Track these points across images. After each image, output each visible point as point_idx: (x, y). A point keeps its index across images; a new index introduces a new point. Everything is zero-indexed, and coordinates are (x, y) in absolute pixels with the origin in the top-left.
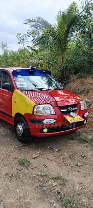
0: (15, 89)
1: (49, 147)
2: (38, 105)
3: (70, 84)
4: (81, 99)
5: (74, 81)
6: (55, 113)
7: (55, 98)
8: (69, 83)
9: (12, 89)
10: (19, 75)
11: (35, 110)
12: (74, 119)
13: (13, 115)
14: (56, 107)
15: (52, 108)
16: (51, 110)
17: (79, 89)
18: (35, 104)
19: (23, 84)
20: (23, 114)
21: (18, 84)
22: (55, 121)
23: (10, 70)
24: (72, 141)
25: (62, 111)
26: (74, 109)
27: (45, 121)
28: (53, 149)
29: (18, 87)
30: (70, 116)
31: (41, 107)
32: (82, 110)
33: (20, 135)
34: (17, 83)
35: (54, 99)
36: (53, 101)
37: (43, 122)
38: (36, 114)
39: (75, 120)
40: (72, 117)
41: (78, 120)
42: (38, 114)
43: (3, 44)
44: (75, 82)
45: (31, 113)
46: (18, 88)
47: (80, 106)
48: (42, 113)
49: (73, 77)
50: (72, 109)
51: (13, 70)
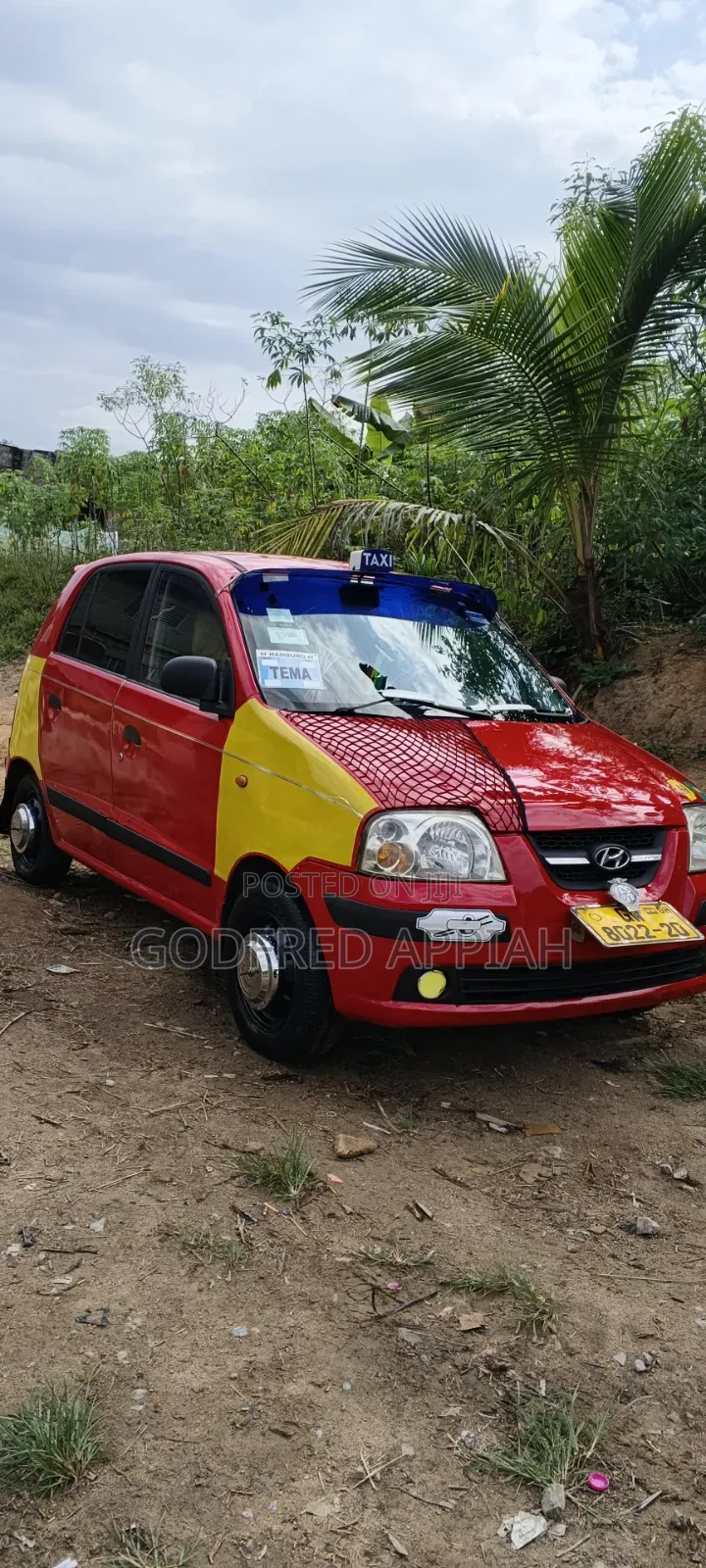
0: (245, 699)
1: (445, 1105)
2: (394, 809)
3: (625, 691)
4: (692, 797)
5: (657, 669)
6: (500, 876)
7: (510, 772)
8: (619, 683)
9: (226, 699)
10: (276, 604)
11: (373, 844)
12: (634, 923)
13: (223, 870)
14: (517, 832)
15: (485, 842)
16: (479, 850)
17: (688, 727)
18: (372, 804)
19: (303, 665)
20: (289, 862)
21: (265, 663)
22: (499, 926)
23: (222, 566)
24: (611, 1076)
25: (552, 861)
26: (637, 858)
27: (436, 922)
28: (473, 1118)
29: (269, 682)
30: (608, 901)
31: (415, 825)
32: (692, 868)
33: (256, 1001)
34: (264, 659)
35: (507, 778)
36: (494, 795)
37: (423, 923)
38: (376, 868)
39: (642, 932)
40: (620, 908)
41: (662, 937)
42: (388, 871)
43: (148, 376)
44: (665, 678)
45: (345, 859)
46: (270, 690)
47: (684, 838)
48: (415, 869)
49: (655, 639)
50: (624, 858)
51: (239, 574)
